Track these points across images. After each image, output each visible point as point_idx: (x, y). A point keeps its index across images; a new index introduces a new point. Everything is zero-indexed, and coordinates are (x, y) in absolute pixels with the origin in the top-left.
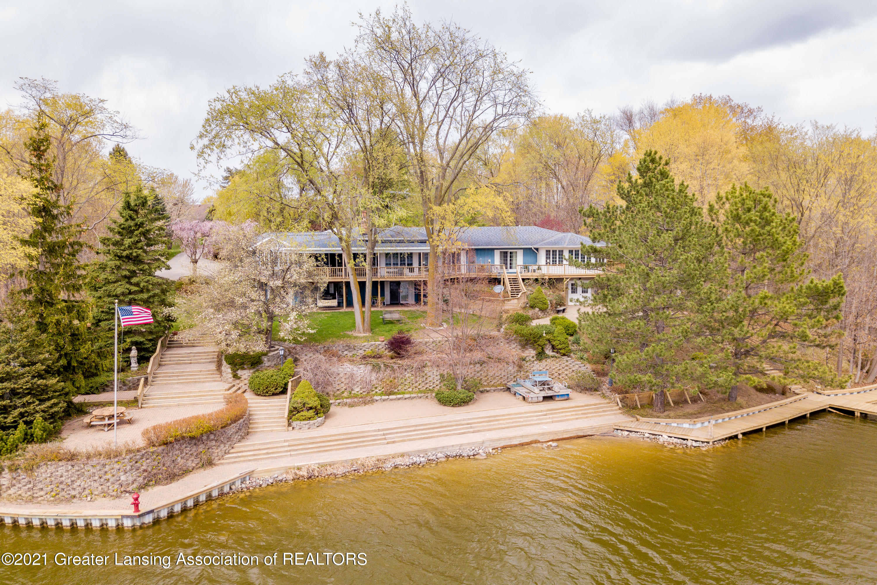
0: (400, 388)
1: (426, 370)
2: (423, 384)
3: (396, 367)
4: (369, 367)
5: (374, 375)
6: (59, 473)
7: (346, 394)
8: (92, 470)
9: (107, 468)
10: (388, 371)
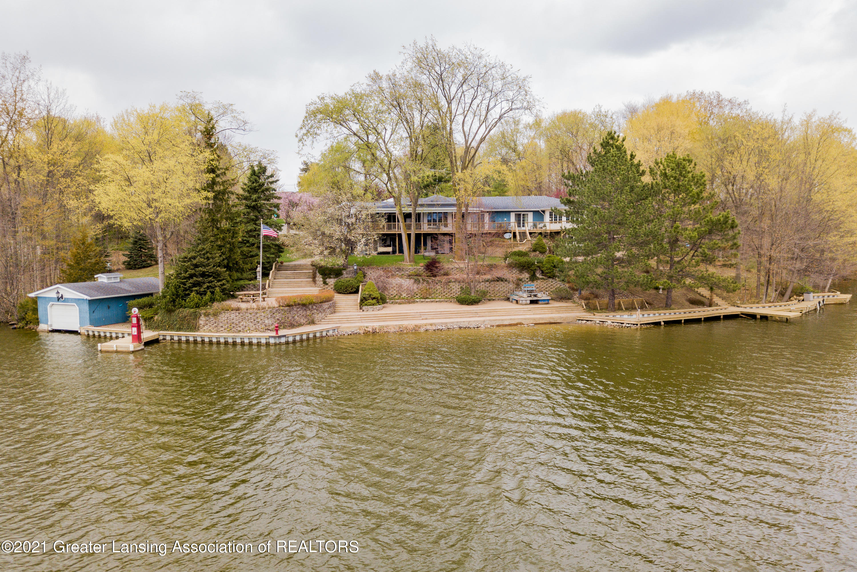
0: (433, 295)
1: (451, 284)
2: (449, 294)
3: (430, 281)
4: (412, 281)
5: (415, 286)
6: (232, 318)
7: (397, 297)
8: (250, 316)
9: (258, 315)
10: (425, 283)
